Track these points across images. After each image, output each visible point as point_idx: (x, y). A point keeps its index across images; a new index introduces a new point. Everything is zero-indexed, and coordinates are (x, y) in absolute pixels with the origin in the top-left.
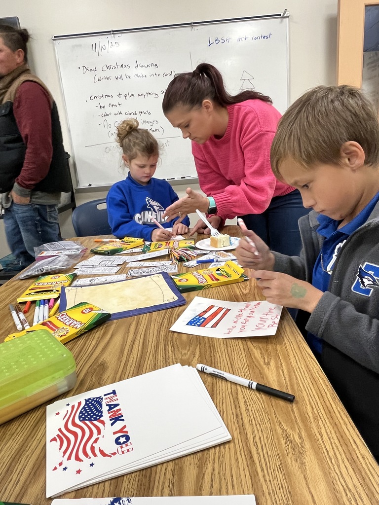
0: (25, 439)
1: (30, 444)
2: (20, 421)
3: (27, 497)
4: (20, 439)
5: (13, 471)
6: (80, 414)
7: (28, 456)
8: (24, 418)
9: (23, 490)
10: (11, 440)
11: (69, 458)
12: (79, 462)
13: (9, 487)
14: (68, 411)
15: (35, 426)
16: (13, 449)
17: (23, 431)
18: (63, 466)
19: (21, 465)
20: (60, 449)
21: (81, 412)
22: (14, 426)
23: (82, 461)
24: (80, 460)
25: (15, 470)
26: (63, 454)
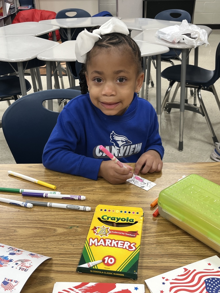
0: (187, 254)
1: (183, 258)
2: (201, 246)
3: (147, 271)
4: (186, 252)
5: (162, 258)
6: (211, 278)
7: (174, 261)
8: (203, 247)
9: (150, 268)
10: (185, 247)
11: (171, 283)
12: (169, 289)
13: (152, 260)
14: (213, 269)
15: (198, 256)
16: (178, 251)
17: (192, 251)
18: (165, 282)
19: (167, 260)
20: (179, 276)
21: (214, 279)
22: (196, 244)
23: (170, 292)
24: (170, 290)
25: (163, 258)
26: (174, 279)
